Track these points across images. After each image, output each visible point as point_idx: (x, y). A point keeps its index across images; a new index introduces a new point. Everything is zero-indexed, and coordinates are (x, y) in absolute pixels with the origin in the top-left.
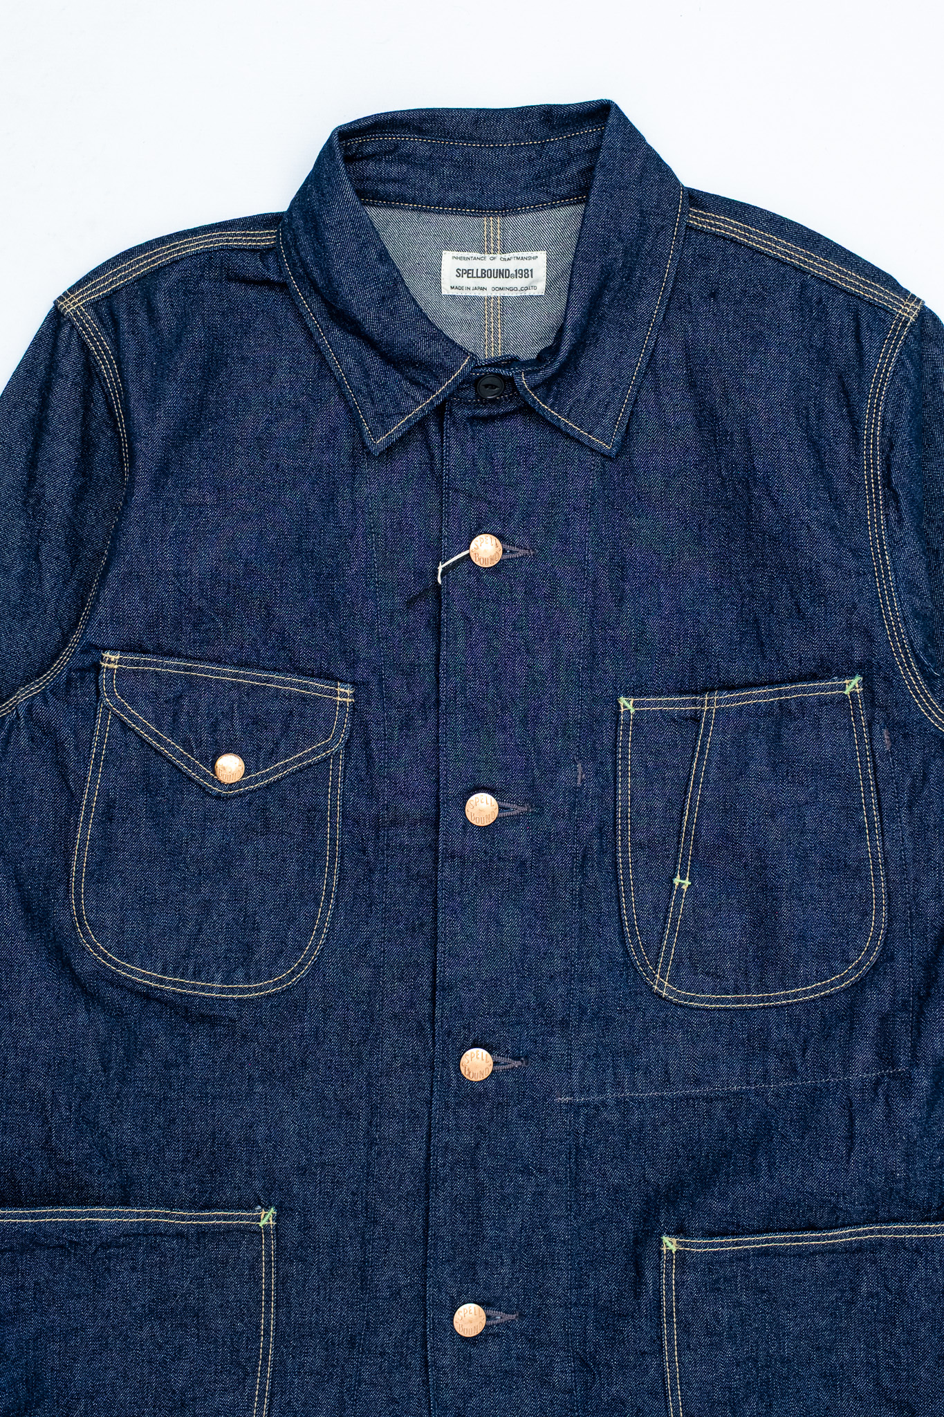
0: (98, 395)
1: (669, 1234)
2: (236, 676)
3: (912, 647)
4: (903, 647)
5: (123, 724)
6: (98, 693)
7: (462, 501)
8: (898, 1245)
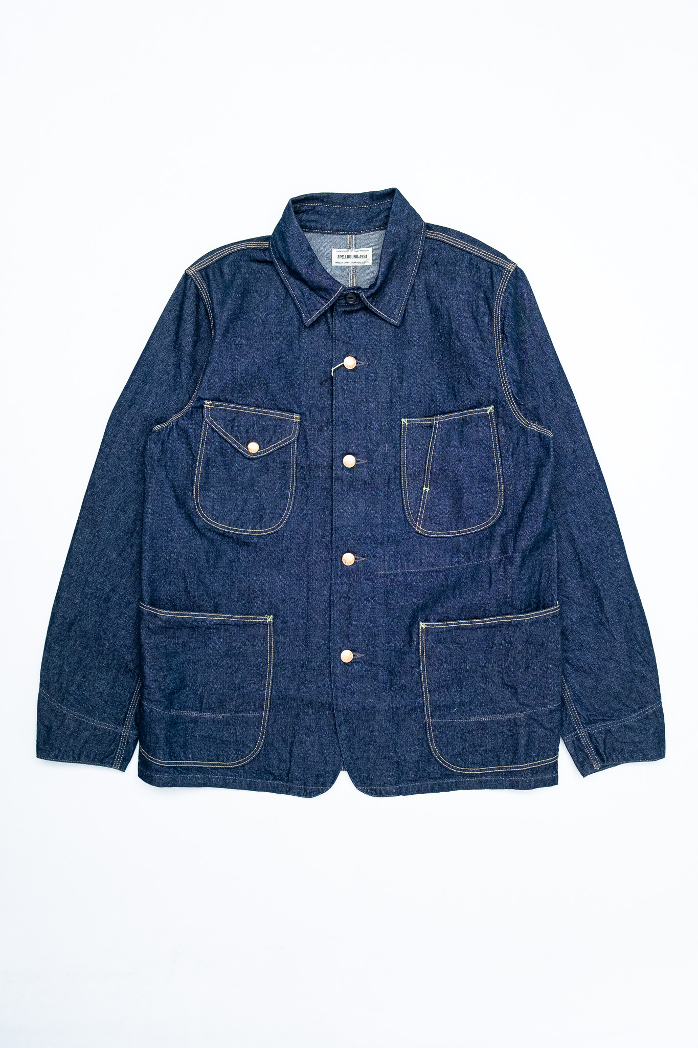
0: (202, 306)
1: (422, 621)
2: (255, 411)
3: (513, 393)
4: (509, 393)
5: (213, 429)
6: (203, 417)
7: (341, 344)
8: (509, 624)
